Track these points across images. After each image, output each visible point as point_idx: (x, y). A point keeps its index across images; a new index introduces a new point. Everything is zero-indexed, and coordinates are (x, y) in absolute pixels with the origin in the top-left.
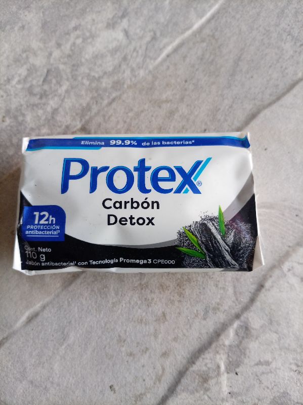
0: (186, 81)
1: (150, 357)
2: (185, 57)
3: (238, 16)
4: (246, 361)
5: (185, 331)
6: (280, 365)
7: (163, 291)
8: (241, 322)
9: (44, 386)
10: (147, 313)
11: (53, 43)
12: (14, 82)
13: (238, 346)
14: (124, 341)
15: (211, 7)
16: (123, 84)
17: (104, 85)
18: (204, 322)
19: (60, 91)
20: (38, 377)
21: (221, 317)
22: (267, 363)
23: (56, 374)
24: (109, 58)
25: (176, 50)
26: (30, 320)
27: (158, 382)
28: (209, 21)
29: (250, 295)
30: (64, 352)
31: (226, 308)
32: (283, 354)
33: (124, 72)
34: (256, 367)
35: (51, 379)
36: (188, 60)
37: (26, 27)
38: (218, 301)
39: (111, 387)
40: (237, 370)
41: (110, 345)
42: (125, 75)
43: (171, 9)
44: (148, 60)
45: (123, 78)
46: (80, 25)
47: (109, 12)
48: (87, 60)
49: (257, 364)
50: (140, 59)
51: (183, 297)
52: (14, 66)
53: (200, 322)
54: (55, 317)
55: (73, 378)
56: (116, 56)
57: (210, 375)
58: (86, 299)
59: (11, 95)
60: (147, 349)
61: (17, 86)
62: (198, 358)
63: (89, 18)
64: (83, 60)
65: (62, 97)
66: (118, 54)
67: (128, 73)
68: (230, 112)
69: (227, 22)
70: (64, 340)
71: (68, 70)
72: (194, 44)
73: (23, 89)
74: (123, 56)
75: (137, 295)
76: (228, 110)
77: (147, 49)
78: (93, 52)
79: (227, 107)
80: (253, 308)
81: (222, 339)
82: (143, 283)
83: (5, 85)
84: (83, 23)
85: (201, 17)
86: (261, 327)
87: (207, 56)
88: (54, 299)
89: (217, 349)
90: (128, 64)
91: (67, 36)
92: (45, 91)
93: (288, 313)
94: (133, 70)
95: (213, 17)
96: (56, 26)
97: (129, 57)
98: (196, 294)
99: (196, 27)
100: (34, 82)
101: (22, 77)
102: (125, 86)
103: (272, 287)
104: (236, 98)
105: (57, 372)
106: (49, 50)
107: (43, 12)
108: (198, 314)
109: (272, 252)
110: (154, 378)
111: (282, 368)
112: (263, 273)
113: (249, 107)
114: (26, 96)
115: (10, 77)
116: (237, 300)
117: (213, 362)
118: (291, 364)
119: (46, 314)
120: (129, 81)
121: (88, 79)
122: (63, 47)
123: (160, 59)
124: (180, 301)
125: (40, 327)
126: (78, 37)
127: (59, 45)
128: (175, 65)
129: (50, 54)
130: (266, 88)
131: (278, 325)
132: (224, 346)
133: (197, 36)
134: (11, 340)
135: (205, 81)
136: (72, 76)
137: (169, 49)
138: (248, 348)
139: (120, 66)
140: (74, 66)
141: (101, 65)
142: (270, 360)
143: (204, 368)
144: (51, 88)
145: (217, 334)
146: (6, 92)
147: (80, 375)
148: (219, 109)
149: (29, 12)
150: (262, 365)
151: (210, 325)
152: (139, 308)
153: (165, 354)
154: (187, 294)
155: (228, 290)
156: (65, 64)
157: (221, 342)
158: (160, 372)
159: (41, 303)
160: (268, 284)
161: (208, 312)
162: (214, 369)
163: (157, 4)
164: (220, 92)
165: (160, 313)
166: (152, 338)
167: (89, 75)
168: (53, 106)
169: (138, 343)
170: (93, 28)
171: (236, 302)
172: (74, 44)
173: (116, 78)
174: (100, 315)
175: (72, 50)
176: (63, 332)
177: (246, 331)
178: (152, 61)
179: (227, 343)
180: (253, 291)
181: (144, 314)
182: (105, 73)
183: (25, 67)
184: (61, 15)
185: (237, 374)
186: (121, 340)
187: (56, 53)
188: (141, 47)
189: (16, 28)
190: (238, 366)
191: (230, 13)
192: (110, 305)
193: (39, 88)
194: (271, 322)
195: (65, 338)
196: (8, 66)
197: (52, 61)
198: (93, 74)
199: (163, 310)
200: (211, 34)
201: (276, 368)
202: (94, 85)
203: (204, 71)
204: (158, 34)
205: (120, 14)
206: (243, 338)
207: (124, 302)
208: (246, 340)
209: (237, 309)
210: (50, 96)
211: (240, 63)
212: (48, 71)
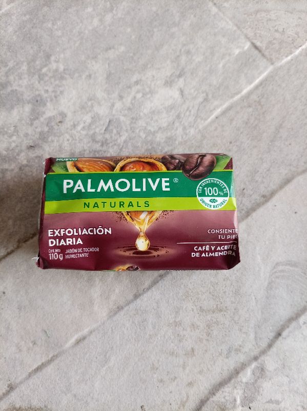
0: (231, 143)
1: (177, 385)
2: (232, 120)
3: (284, 85)
4: (259, 398)
5: (209, 366)
6: (288, 405)
7: (194, 330)
8: (258, 363)
9: (85, 400)
10: (178, 347)
11: (115, 95)
12: (79, 128)
13: (253, 384)
14: (157, 369)
15: (260, 74)
16: (175, 140)
17: (158, 139)
18: (227, 360)
19: (119, 141)
20: (80, 392)
21: (242, 358)
22: (278, 402)
23: (96, 391)
24: (164, 115)
25: (224, 113)
26: (78, 342)
27: (182, 408)
28: (257, 87)
29: (268, 341)
30: (104, 373)
31: (247, 350)
32: (291, 395)
33: (177, 129)
34: (268, 404)
35: (91, 395)
36: (234, 123)
37: (93, 76)
38: (241, 343)
39: (142, 407)
40: (251, 405)
41: (144, 370)
42: (178, 132)
43: (223, 73)
44: (199, 120)
45: (175, 134)
46: (141, 80)
47: (167, 70)
48: (144, 114)
49: (268, 402)
50: (191, 119)
51: (211, 337)
52: (80, 113)
53: (223, 360)
54: (99, 341)
55: (111, 395)
56: (171, 114)
57: (227, 406)
58: (127, 329)
59: (76, 140)
60: (175, 378)
61: (81, 132)
62: (218, 390)
63: (149, 73)
64: (142, 114)
65: (121, 147)
66: (173, 111)
67: (180, 131)
68: (267, 175)
69: (273, 89)
70: (106, 362)
71: (128, 122)
72: (241, 108)
73: (86, 135)
74: (177, 114)
75: (171, 331)
76: (265, 173)
77: (198, 109)
78: (151, 108)
79: (265, 170)
80: (270, 353)
81: (241, 377)
82: (177, 321)
83: (71, 130)
84: (143, 78)
85: (251, 83)
86: (275, 370)
87: (252, 121)
88: (100, 326)
89: (236, 385)
90: (181, 122)
91: (129, 90)
92: (106, 140)
93: (300, 361)
94: (184, 128)
95: (261, 84)
96: (120, 78)
97: (182, 115)
98: (222, 336)
99: (245, 92)
100: (97, 130)
101: (87, 124)
102: (177, 142)
103: (289, 336)
104: (274, 162)
105: (97, 389)
106: (112, 101)
107: (109, 64)
108: (221, 352)
109: (291, 305)
110: (179, 403)
111: (290, 408)
112: (281, 323)
113: (284, 172)
114: (89, 142)
115: (76, 123)
116: (257, 344)
117: (231, 395)
118: (298, 406)
119: (92, 338)
120: (180, 137)
121: (144, 133)
122: (124, 100)
123: (209, 120)
124: (208, 340)
125: (86, 350)
126: (138, 92)
127: (121, 97)
128: (223, 126)
129: (113, 105)
130: (302, 156)
131: (290, 370)
132: (241, 382)
133: (245, 101)
134: (60, 358)
135: (248, 144)
136: (131, 129)
137: (218, 111)
138: (262, 387)
139: (173, 123)
140: (133, 118)
141: (157, 121)
142: (280, 400)
143: (223, 400)
144: (111, 137)
145: (237, 372)
146: (71, 136)
147: (116, 394)
148: (258, 171)
149: (96, 62)
150: (273, 403)
151: (231, 364)
152: (172, 342)
153: (190, 384)
154: (214, 334)
155: (250, 335)
156: (125, 116)
157: (239, 379)
158: (185, 399)
159: (89, 328)
160: (284, 334)
161: (231, 352)
162: (231, 401)
163: (211, 66)
164: (260, 156)
165: (189, 349)
166: (181, 369)
167: (146, 128)
168: (112, 153)
169: (168, 372)
170: (153, 84)
171: (256, 346)
172: (135, 97)
173: (169, 134)
174: (138, 345)
175: (132, 103)
176: (105, 356)
177: (262, 370)
178: (203, 122)
179: (244, 380)
180: (271, 338)
181: (176, 348)
182: (160, 128)
183: (90, 114)
184: (125, 68)
185: (250, 408)
186: (154, 368)
187: (118, 105)
188: (193, 107)
189: (84, 77)
190: (251, 401)
191: (276, 81)
192: (147, 336)
193: (101, 136)
194: (284, 366)
195: (106, 361)
196: (75, 112)
197: (114, 112)
198: (149, 128)
199: (193, 346)
200: (258, 99)
201: (285, 408)
202: (149, 138)
203: (247, 134)
204: (210, 96)
205: (178, 73)
206: (258, 378)
207: (159, 335)
208: (261, 380)
209: (256, 352)
210: (111, 145)
211: (281, 130)
212: (109, 121)
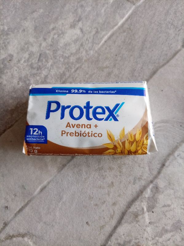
0: (116, 55)
1: (106, 206)
2: (115, 42)
3: (143, 16)
4: (157, 205)
5: (124, 191)
6: (176, 206)
7: (111, 171)
8: (154, 184)
9: (52, 225)
10: (103, 183)
11: (41, 38)
12: (22, 62)
13: (153, 197)
14: (92, 198)
15: (127, 12)
16: (82, 59)
17: (71, 60)
18: (134, 186)
19: (48, 66)
20: (48, 220)
21: (143, 183)
22: (169, 206)
23: (58, 218)
24: (73, 45)
25: (109, 38)
26: (42, 190)
27: (111, 219)
28: (127, 20)
29: (158, 170)
30: (61, 206)
31: (145, 178)
32: (177, 200)
33: (82, 53)
34: (163, 208)
35: (55, 221)
36: (117, 43)
37: (26, 30)
38: (141, 174)
39: (87, 223)
40: (153, 210)
41: (85, 201)
42: (83, 54)
43: (105, 15)
44: (95, 45)
45: (82, 56)
46: (55, 27)
47: (71, 18)
48: (61, 47)
49: (163, 207)
50: (90, 45)
51: (122, 173)
52: (21, 53)
53: (132, 186)
54: (55, 187)
55: (67, 219)
56: (77, 44)
57: (139, 213)
58: (71, 177)
59: (21, 69)
60: (105, 202)
61: (24, 64)
62: (132, 205)
63: (60, 23)
64: (59, 47)
65: (49, 69)
66: (78, 42)
67: (84, 53)
68: (142, 71)
69: (137, 20)
70: (61, 199)
71: (51, 53)
72: (119, 34)
73: (27, 65)
74: (81, 43)
75: (97, 174)
76: (140, 70)
77: (93, 38)
78: (64, 42)
79: (140, 69)
80: (160, 177)
81: (144, 194)
82: (100, 167)
83: (17, 64)
84: (57, 26)
85: (122, 18)
86: (165, 187)
87: (127, 40)
88: (54, 178)
89: (142, 200)
90: (84, 48)
91: (49, 34)
92: (40, 66)
93: (178, 179)
94: (87, 51)
95: (129, 17)
96: (42, 28)
97: (84, 44)
98: (129, 171)
99: (120, 24)
100: (33, 61)
101: (26, 58)
102: (83, 60)
103: (169, 165)
104: (144, 63)
105: (58, 217)
106: (39, 42)
107: (34, 21)
108: (130, 181)
109: (168, 146)
110: (109, 216)
111: (177, 208)
112: (164, 158)
113: (151, 67)
114: (29, 69)
115: (19, 59)
116: (151, 173)
117: (140, 207)
118: (181, 205)
119: (50, 186)
120: (85, 57)
121: (62, 58)
122: (47, 41)
123: (101, 44)
124: (120, 175)
125: (47, 194)
126: (55, 34)
127: (45, 39)
128: (110, 46)
129: (41, 45)
130: (161, 56)
131: (173, 185)
132: (145, 197)
133: (121, 29)
134: (32, 202)
135: (127, 54)
136: (54, 57)
137: (106, 38)
138: (158, 198)
139: (79, 49)
140: (54, 51)
141: (69, 49)
142: (170, 204)
143: (136, 210)
144: (43, 64)
145: (141, 192)
146: (18, 68)
147: (70, 218)
148: (135, 70)
149: (27, 21)
150: (166, 207)
151: (137, 187)
152: (99, 180)
153: (114, 204)
154: (124, 171)
155: (146, 168)
156: (49, 50)
157: (143, 196)
158: (112, 214)
159: (47, 180)
160: (167, 164)
161: (136, 180)
162: (141, 210)
163: (97, 12)
164: (135, 61)
165: (110, 182)
166: (107, 195)
167: (63, 55)
168: (45, 74)
169: (100, 199)
170: (63, 29)
171: (151, 174)
172: (53, 38)
173: (78, 56)
174: (78, 186)
175: (52, 42)
176: (60, 195)
177: (157, 189)
178: (97, 45)
179: (147, 196)
180: (159, 168)
181: (102, 183)
182: (72, 54)
183: (27, 53)
184: (45, 22)
185: (153, 212)
186: (90, 198)
187: (44, 44)
188: (90, 38)
189: (20, 31)
190: (153, 208)
191: (138, 14)
192: (83, 179)
193: (36, 65)
194: (170, 184)
195: (61, 198)
196: (18, 53)
197: (42, 49)
198: (65, 55)
199: (112, 180)
200: (128, 27)
201: (174, 208)
202: (66, 61)
203: (126, 49)
204: (99, 30)
205: (78, 19)
206: (155, 193)
207: (91, 177)
208: (157, 194)
209: (151, 178)
210: (43, 69)
211: (146, 43)
212: (40, 55)
